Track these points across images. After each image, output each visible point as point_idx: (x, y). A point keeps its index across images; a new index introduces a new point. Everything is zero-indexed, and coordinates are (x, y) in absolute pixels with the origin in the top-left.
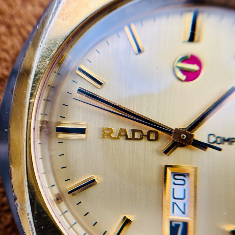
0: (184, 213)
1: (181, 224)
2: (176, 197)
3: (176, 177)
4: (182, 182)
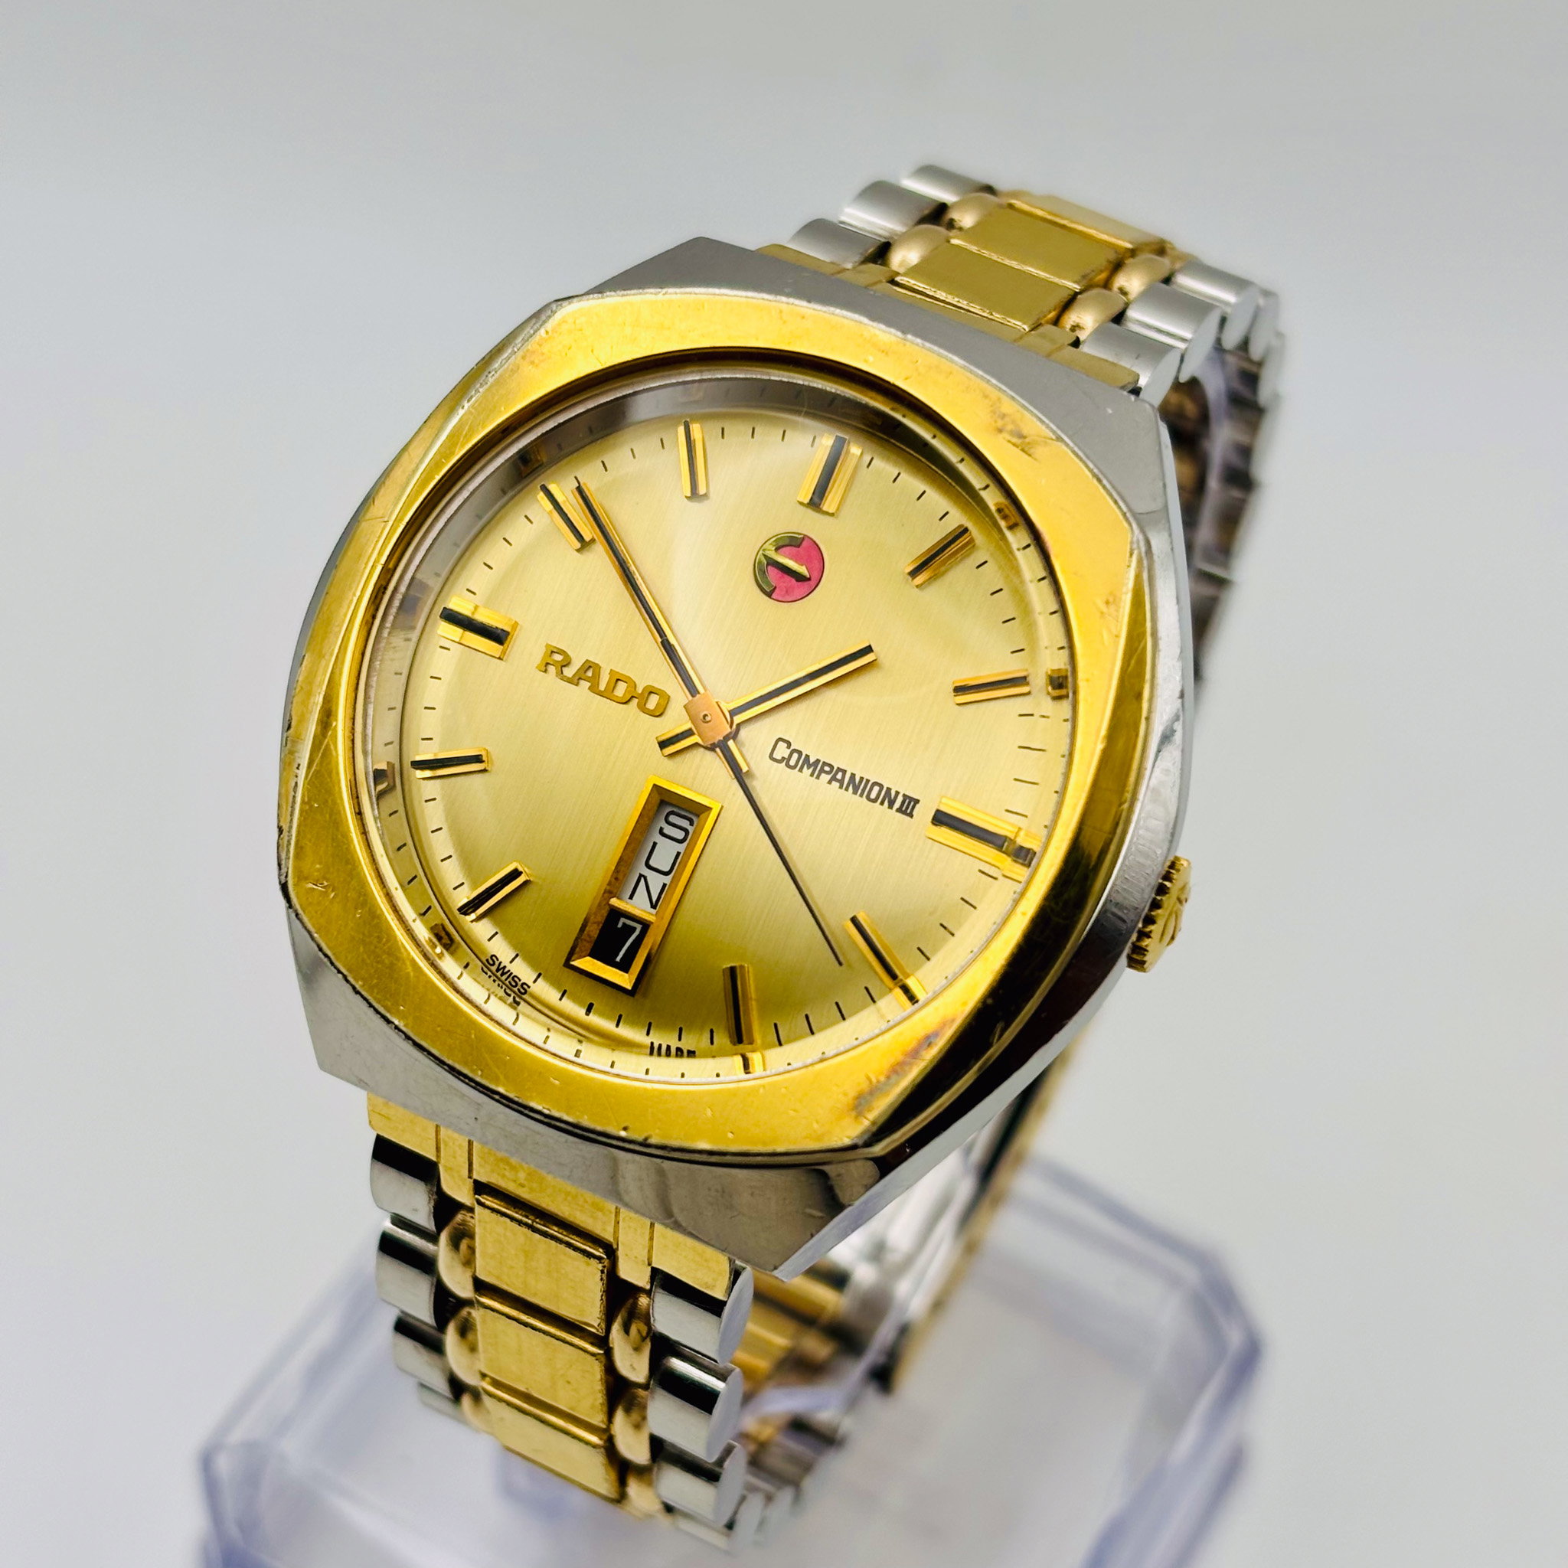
0: (654, 906)
1: (639, 927)
2: (652, 863)
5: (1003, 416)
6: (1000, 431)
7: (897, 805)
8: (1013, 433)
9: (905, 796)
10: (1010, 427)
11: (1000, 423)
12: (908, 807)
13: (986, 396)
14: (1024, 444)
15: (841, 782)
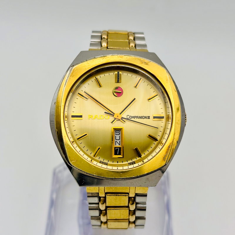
0: (119, 145)
1: (119, 148)
2: (116, 139)
3: (116, 132)
4: (119, 134)
5: (142, 61)
6: (142, 63)
7: (147, 118)
8: (144, 63)
9: (148, 116)
10: (143, 62)
11: (142, 62)
12: (149, 117)
13: (138, 59)
14: (146, 64)
15: (138, 118)
